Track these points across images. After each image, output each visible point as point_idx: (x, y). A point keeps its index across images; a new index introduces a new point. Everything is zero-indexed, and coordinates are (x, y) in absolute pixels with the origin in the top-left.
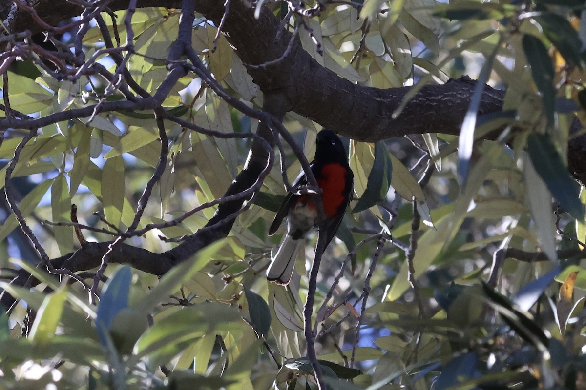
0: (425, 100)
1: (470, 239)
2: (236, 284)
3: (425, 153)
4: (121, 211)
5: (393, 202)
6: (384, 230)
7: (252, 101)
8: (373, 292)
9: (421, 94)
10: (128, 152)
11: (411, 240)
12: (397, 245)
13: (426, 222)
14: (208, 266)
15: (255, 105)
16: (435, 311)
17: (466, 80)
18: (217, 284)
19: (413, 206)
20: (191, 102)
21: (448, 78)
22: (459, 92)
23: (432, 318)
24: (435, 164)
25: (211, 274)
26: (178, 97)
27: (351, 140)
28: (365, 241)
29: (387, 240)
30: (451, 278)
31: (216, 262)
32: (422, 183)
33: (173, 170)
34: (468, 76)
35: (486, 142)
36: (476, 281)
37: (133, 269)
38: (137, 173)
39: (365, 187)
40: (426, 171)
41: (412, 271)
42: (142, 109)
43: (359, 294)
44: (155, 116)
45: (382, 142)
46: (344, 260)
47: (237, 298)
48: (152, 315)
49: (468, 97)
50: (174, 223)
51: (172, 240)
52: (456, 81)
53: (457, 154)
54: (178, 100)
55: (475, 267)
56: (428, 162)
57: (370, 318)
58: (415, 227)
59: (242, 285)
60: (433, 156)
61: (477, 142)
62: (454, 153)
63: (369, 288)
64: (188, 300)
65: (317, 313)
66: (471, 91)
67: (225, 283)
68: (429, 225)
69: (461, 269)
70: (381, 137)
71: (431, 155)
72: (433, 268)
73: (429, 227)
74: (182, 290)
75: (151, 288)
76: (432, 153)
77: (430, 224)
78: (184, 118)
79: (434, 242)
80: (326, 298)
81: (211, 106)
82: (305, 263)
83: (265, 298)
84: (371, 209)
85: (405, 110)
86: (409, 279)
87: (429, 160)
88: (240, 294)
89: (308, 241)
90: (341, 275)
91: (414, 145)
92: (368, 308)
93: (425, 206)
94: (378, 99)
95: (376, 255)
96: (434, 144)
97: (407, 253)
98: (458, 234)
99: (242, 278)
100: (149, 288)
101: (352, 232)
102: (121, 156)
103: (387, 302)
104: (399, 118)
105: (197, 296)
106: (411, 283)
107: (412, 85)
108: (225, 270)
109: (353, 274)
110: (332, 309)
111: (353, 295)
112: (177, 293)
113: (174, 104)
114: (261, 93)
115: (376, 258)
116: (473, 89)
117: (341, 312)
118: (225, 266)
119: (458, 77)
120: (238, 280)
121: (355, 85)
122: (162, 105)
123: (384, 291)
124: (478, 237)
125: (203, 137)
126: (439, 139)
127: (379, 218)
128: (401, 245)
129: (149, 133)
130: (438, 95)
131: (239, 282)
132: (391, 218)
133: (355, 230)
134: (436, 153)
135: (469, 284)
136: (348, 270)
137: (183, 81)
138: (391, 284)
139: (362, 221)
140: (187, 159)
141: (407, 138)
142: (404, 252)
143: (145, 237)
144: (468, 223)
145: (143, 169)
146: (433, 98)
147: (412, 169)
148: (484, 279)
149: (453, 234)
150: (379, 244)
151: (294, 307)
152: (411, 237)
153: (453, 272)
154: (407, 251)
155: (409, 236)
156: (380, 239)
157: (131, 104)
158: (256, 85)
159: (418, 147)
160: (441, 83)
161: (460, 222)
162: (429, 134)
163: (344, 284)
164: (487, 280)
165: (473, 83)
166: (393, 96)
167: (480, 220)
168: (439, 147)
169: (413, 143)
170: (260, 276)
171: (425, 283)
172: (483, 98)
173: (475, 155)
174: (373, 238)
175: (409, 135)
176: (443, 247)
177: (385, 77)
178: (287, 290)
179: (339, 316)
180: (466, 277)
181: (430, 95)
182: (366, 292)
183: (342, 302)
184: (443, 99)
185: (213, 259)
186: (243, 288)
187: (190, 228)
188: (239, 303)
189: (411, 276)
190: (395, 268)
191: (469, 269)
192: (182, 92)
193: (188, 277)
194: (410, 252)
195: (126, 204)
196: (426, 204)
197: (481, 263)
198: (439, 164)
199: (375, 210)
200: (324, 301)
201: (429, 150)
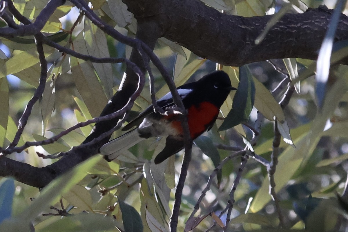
0: (286, 27)
1: (327, 156)
2: (111, 196)
3: (286, 77)
4: (6, 129)
5: (256, 121)
6: (247, 148)
7: (126, 27)
8: (237, 204)
9: (282, 22)
10: (13, 74)
11: (272, 156)
12: (259, 161)
13: (286, 140)
14: (85, 179)
15: (130, 32)
16: (294, 222)
17: (323, 10)
18: (94, 196)
19: (274, 125)
20: (70, 28)
21: (307, 8)
22: (317, 20)
23: (292, 228)
24: (295, 87)
25: (88, 187)
26: (59, 24)
27: (217, 64)
28: (229, 157)
29: (250, 157)
30: (309, 192)
31: (93, 176)
32: (282, 104)
33: (54, 91)
34: (325, 6)
35: (342, 67)
36: (332, 195)
37: (16, 182)
38: (20, 94)
39: (231, 108)
40: (286, 93)
41: (273, 185)
42: (23, 35)
43: (224, 206)
44: (36, 41)
45: (246, 66)
46: (210, 174)
47: (112, 209)
48: (34, 225)
49: (325, 25)
50: (51, 141)
51: (49, 157)
52: (314, 10)
53: (315, 78)
54: (59, 26)
55: (331, 182)
56: (288, 85)
57: (234, 228)
58: (276, 144)
59: (117, 197)
60: (293, 79)
61: (333, 67)
62: (313, 76)
63: (234, 201)
64: (67, 211)
65: (186, 223)
66: (328, 19)
67: (101, 195)
68: (288, 143)
69: (318, 184)
70: (245, 62)
71: (291, 78)
72: (292, 182)
73: (288, 145)
74: (61, 201)
75: (33, 199)
76: (292, 76)
77: (290, 142)
78: (63, 44)
79: (294, 158)
80: (194, 209)
81: (89, 32)
82: (175, 177)
83: (138, 209)
84: (236, 127)
85: (267, 36)
86: (270, 192)
87: (289, 83)
88: (115, 205)
89: (177, 157)
90: (208, 189)
91: (275, 69)
92: (232, 219)
93: (285, 125)
94: (243, 27)
95: (240, 170)
96: (294, 68)
97: (269, 169)
98: (315, 152)
99: (116, 191)
100: (31, 199)
101: (218, 149)
102: (6, 78)
103: (250, 214)
104: (262, 44)
105: (75, 207)
106: (272, 196)
107: (273, 13)
108: (102, 183)
109: (218, 188)
110: (198, 220)
111: (219, 207)
112: (57, 205)
113: (55, 30)
114: (136, 20)
115: (240, 173)
116: (329, 17)
117: (207, 223)
118: (101, 180)
119: (316, 6)
120: (113, 192)
121: (221, 13)
122: (42, 31)
123: (247, 204)
124: (334, 154)
125: (81, 61)
126: (298, 64)
127: (242, 135)
128: (263, 161)
129: (32, 56)
130: (297, 23)
131: (114, 194)
132: (254, 136)
133: (220, 147)
134: (295, 77)
135: (325, 197)
136: (214, 183)
137: (63, 8)
138: (254, 197)
139: (227, 138)
140: (66, 80)
141: (269, 62)
142: (266, 167)
143: (27, 152)
144: (324, 141)
145: (27, 90)
146: (293, 26)
147: (273, 91)
148: (339, 193)
149: (311, 151)
150: (243, 160)
151: (164, 218)
152: (272, 154)
153: (311, 186)
154: (268, 166)
155: (270, 153)
156: (244, 156)
157: (12, 31)
158: (130, 13)
159: (278, 71)
160: (300, 12)
161: (317, 139)
162: (289, 59)
163: (210, 197)
164: (342, 194)
165: (330, 12)
166: (257, 24)
167: (336, 138)
168: (298, 71)
169: (274, 67)
170: (133, 189)
171: (285, 196)
172: (339, 26)
173: (332, 78)
174: (238, 155)
175: (271, 60)
176: (302, 162)
177: (248, 6)
178: (158, 202)
179: (205, 227)
180: (322, 191)
181: (290, 22)
182: (231, 204)
183: (209, 213)
184: (302, 27)
185: (90, 173)
186: (118, 200)
187: (69, 144)
188: (113, 213)
189: (272, 189)
190: (257, 182)
191: (325, 183)
192: (62, 19)
193: (66, 189)
194: (271, 167)
195: (11, 122)
196: (286, 123)
197: (336, 179)
198: (298, 86)
199: (240, 129)
200: (191, 212)
201: (289, 73)
